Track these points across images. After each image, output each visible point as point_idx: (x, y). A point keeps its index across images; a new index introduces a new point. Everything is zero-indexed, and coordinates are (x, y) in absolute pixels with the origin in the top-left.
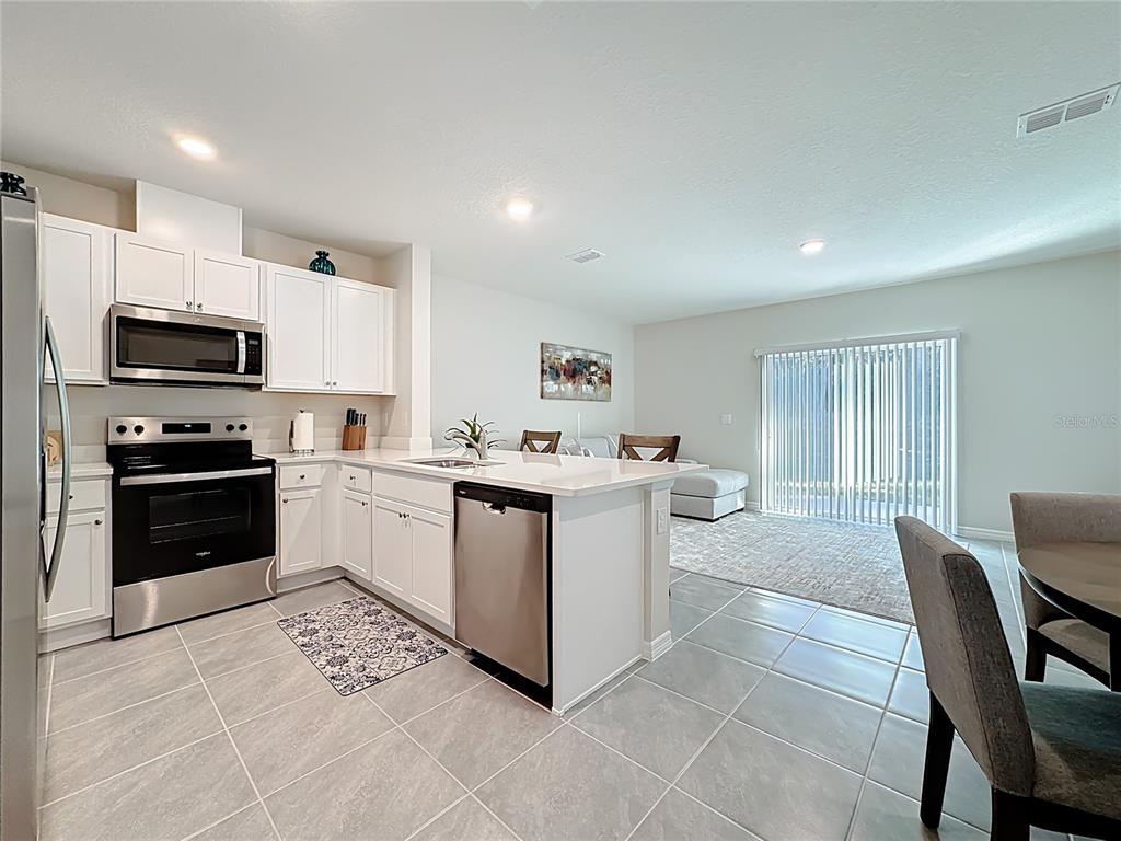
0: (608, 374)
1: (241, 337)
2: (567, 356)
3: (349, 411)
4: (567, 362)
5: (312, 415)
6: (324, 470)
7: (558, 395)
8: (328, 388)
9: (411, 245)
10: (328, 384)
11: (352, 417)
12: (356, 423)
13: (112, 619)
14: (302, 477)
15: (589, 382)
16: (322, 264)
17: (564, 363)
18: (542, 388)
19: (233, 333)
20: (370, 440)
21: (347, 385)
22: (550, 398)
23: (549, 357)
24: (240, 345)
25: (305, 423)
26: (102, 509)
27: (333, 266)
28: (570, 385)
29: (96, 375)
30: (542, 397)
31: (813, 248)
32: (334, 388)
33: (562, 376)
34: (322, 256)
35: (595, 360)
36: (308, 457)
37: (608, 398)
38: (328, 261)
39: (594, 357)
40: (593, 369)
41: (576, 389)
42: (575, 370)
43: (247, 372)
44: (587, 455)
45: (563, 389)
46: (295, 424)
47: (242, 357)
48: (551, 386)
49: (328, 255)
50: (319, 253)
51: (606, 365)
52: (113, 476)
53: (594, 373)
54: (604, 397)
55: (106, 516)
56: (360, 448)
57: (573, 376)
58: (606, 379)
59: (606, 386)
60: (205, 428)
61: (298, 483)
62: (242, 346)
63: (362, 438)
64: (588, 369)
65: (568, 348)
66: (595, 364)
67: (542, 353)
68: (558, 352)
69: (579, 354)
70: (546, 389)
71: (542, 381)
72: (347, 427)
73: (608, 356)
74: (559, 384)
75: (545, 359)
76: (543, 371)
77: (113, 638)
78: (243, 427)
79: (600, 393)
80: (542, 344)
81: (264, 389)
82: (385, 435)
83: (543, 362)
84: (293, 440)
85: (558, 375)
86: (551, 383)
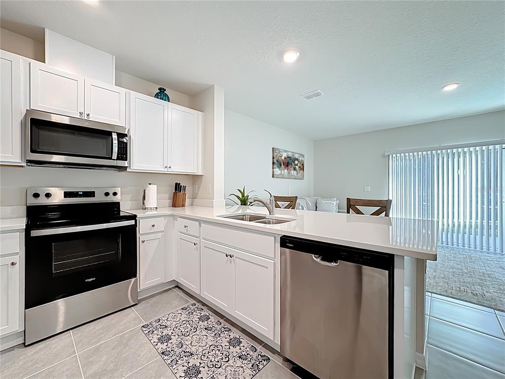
0: (303, 165)
1: (115, 136)
2: (285, 155)
3: (176, 184)
4: (285, 158)
5: (156, 186)
6: (166, 220)
7: (281, 176)
8: (166, 170)
9: (214, 85)
10: (166, 167)
11: (178, 187)
12: (180, 191)
13: (25, 331)
14: (153, 226)
15: (295, 169)
16: (161, 94)
17: (283, 159)
18: (273, 172)
19: (109, 134)
20: (188, 201)
21: (177, 169)
22: (277, 178)
23: (277, 155)
24: (114, 142)
25: (152, 192)
26: (17, 254)
27: (168, 96)
28: (286, 170)
29: (15, 158)
30: (273, 177)
31: (451, 88)
32: (170, 170)
33: (282, 166)
34: (162, 90)
35: (297, 158)
36: (155, 212)
37: (302, 178)
38: (165, 94)
39: (297, 156)
40: (296, 162)
41: (289, 173)
42: (288, 163)
43: (118, 159)
44: (303, 209)
45: (283, 172)
46: (146, 192)
47: (115, 149)
48: (277, 171)
49: (165, 90)
50: (160, 89)
51: (302, 160)
52: (25, 229)
53: (297, 165)
54: (301, 177)
55: (20, 259)
56: (183, 206)
57: (287, 166)
58: (302, 168)
59: (302, 171)
60: (91, 194)
61: (150, 230)
62: (115, 142)
63: (184, 200)
64: (294, 162)
65: (285, 151)
66: (297, 160)
67: (273, 153)
68: (281, 153)
69: (290, 154)
70: (275, 172)
71: (273, 168)
72: (175, 194)
73: (303, 156)
74: (281, 170)
75: (275, 156)
76: (273, 163)
77: (24, 345)
78: (115, 194)
79: (299, 175)
80: (273, 148)
81: (128, 170)
82: (196, 198)
83: (273, 158)
84: (145, 202)
85: (281, 165)
86: (277, 169)
